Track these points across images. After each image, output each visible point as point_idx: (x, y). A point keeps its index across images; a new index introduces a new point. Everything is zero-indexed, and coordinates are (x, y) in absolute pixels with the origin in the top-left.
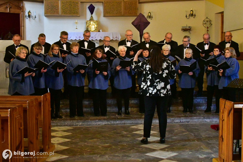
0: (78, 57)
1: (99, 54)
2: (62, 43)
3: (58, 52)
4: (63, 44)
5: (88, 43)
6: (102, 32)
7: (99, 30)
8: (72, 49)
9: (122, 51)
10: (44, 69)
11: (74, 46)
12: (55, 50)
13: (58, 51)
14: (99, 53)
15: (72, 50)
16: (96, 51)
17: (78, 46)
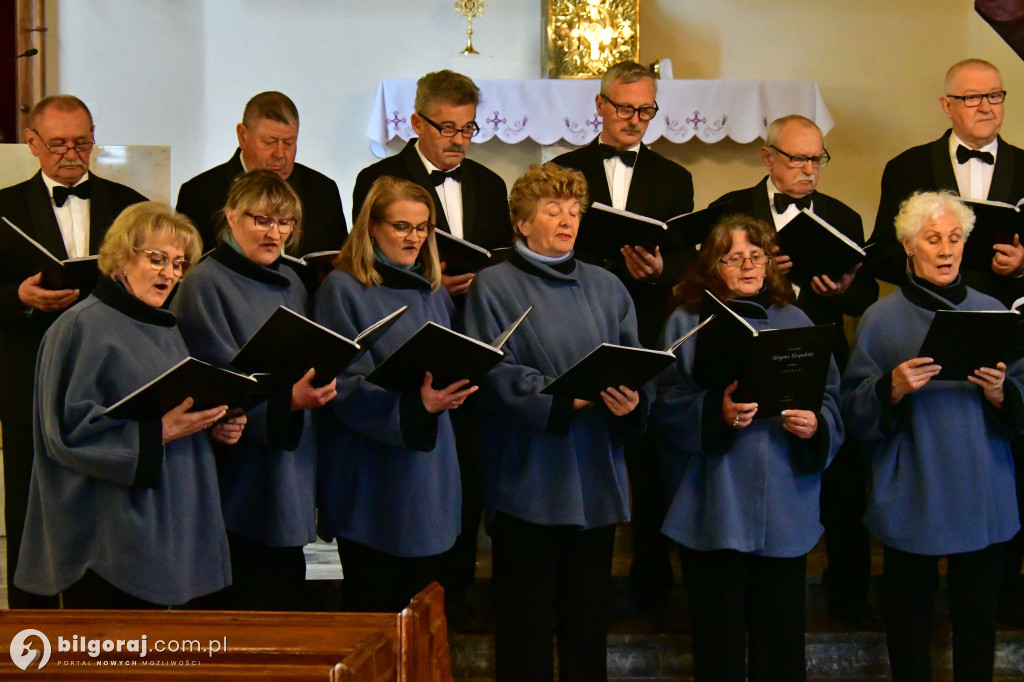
0: (572, 282)
1: (748, 264)
2: (430, 168)
3: (425, 246)
4: (439, 178)
5: (630, 171)
6: (677, 75)
7: (652, 67)
8: (527, 217)
9: (938, 236)
10: (317, 382)
11: (546, 194)
12: (398, 226)
13: (423, 234)
14: (747, 254)
15: (525, 228)
16: (719, 234)
17: (577, 196)
